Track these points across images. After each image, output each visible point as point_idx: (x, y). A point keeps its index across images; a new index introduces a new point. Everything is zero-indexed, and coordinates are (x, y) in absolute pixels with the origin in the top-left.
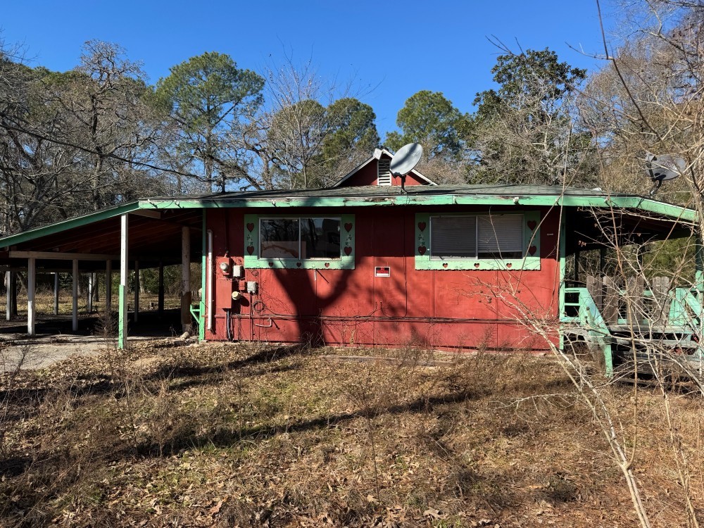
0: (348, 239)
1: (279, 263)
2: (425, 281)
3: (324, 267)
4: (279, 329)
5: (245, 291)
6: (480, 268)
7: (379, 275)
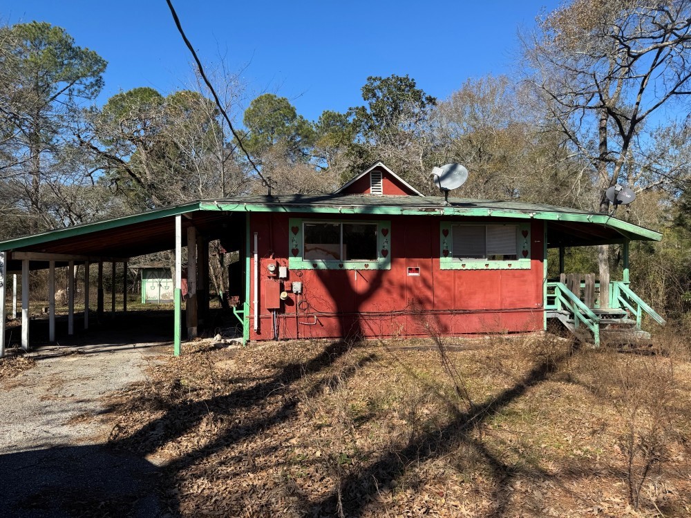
0: (384, 242)
1: (322, 265)
2: (448, 279)
3: (364, 268)
4: (322, 326)
5: (291, 291)
6: (489, 268)
7: (410, 274)
